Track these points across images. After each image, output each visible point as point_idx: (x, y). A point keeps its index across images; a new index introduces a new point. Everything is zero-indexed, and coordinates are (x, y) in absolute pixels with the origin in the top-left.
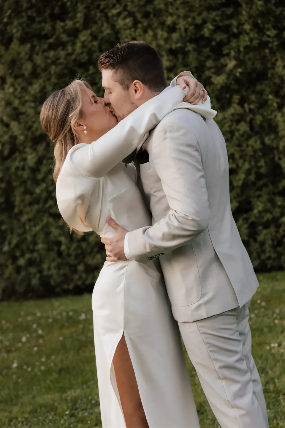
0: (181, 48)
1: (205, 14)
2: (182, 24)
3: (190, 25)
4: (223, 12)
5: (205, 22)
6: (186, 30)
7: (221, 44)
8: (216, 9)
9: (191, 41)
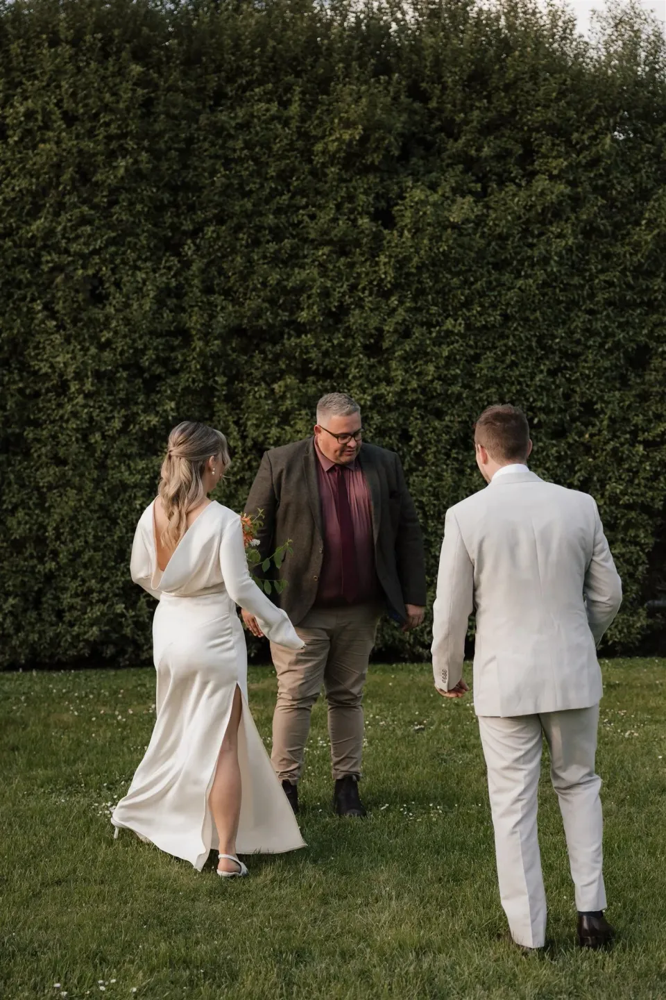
0: (111, 371)
1: (146, 338)
2: (120, 344)
3: (130, 348)
4: (167, 341)
5: (146, 348)
6: (122, 353)
7: (159, 378)
8: (160, 335)
9: (125, 367)
